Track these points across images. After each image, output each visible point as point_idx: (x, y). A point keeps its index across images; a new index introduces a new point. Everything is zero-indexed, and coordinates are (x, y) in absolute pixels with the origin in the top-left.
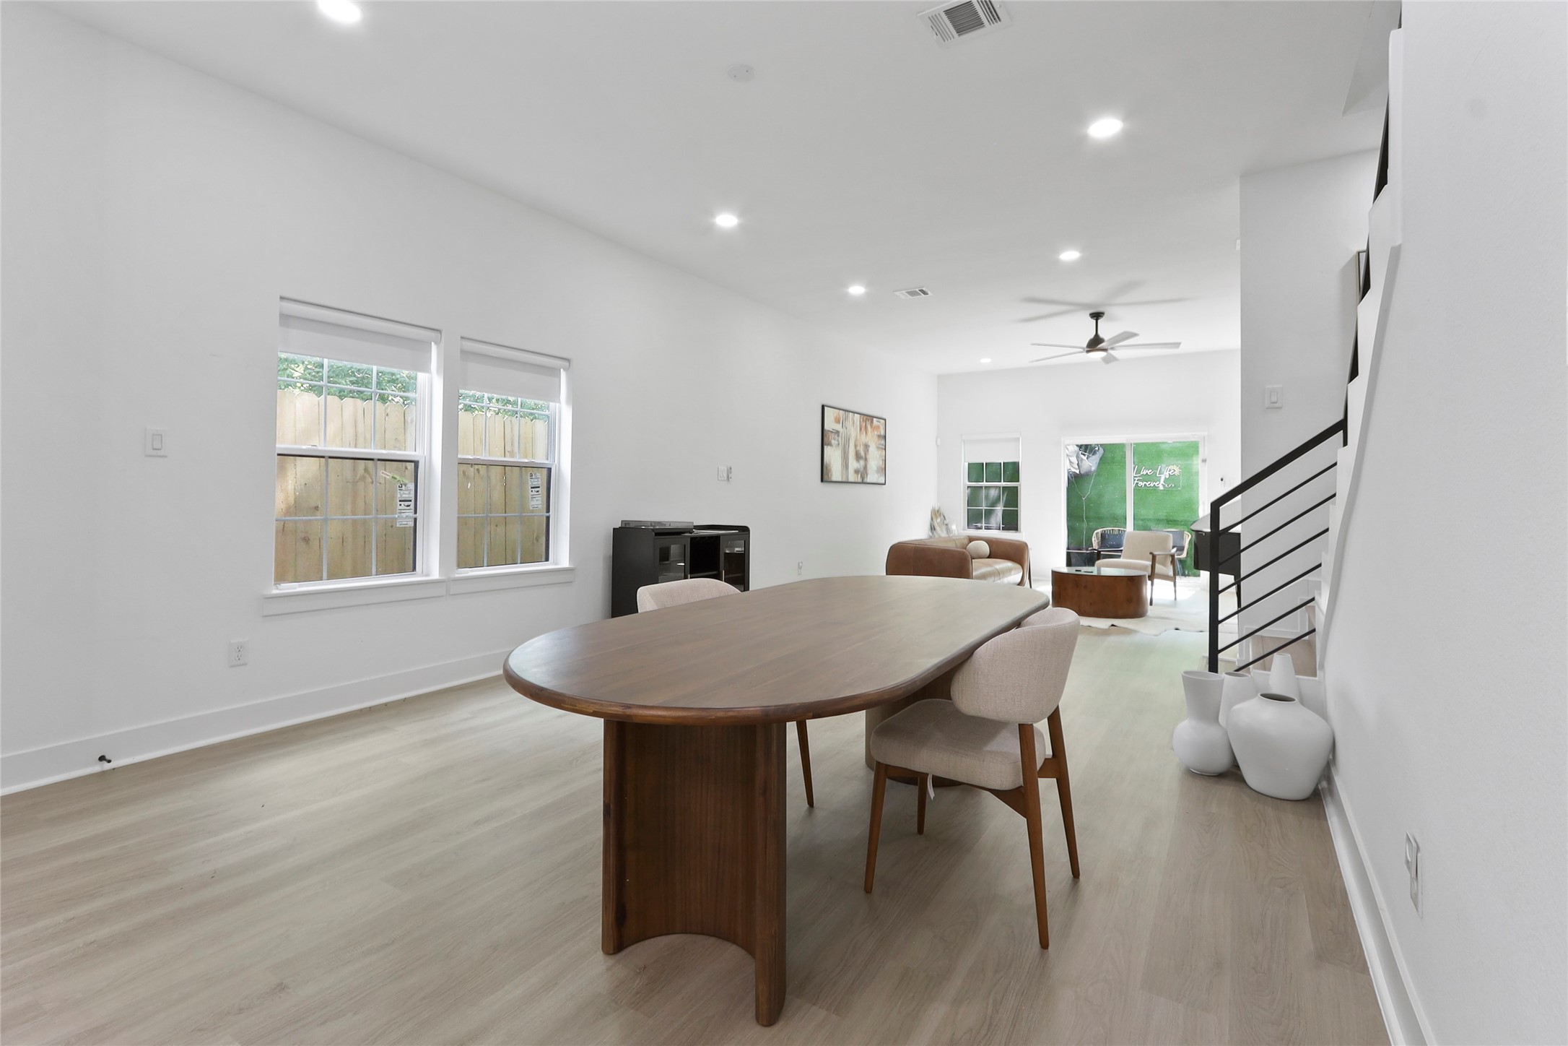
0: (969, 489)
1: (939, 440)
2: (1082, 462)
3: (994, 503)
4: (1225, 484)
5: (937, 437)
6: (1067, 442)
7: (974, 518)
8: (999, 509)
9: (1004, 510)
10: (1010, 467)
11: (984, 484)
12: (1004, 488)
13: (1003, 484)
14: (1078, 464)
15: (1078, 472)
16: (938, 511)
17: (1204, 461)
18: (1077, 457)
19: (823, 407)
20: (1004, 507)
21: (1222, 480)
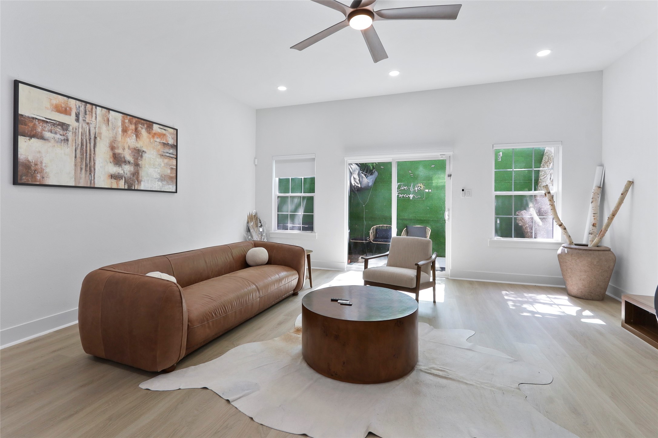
0: (279, 199)
1: (256, 160)
2: (362, 179)
3: (296, 210)
4: (465, 194)
5: (255, 158)
6: (350, 162)
7: (282, 222)
8: (301, 213)
9: (304, 215)
10: (308, 181)
11: (290, 194)
12: (304, 198)
13: (303, 194)
14: (359, 180)
15: (359, 186)
16: (255, 216)
17: (450, 176)
18: (359, 175)
19: (16, 84)
20: (304, 213)
21: (463, 190)
